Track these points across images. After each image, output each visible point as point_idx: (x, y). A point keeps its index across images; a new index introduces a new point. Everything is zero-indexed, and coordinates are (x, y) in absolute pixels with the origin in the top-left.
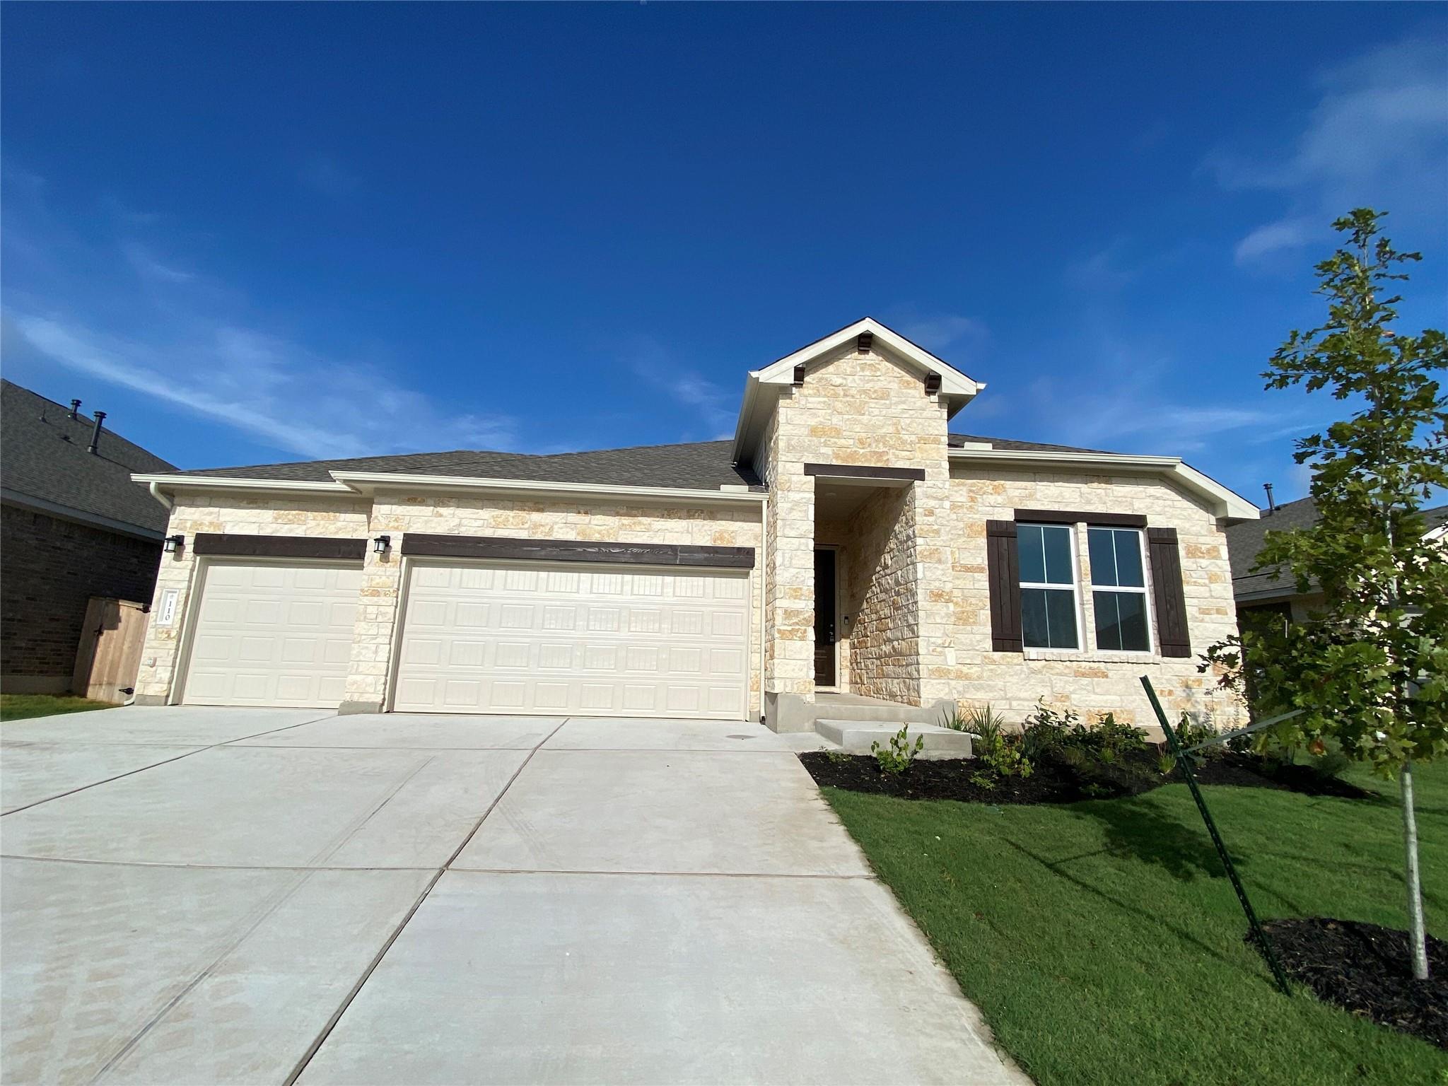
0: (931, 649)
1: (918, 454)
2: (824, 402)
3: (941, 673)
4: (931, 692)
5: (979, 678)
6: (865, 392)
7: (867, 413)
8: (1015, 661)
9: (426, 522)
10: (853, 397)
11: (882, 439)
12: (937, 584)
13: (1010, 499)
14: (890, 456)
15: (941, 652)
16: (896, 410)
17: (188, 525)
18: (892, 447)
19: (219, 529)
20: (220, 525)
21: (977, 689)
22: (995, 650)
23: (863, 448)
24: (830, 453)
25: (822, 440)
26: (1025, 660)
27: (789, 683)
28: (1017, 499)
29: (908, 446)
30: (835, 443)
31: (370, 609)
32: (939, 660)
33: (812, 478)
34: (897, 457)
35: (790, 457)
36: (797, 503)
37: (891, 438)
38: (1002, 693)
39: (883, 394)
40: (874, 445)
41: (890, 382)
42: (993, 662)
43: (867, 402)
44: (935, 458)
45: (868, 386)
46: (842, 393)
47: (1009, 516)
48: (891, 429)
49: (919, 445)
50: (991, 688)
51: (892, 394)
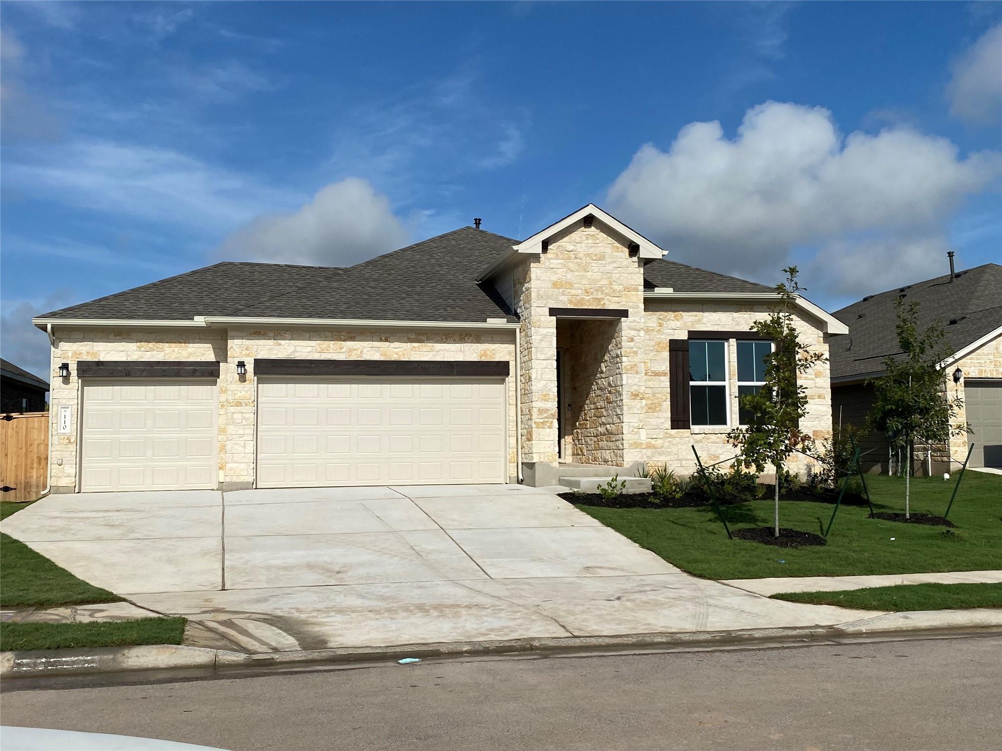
0: (631, 430)
1: (623, 299)
2: (562, 263)
3: (637, 445)
4: (631, 457)
5: (662, 447)
6: (588, 255)
7: (590, 270)
8: (685, 435)
9: (270, 350)
10: (581, 259)
11: (600, 289)
12: (635, 387)
13: (685, 323)
14: (605, 301)
15: (637, 432)
16: (609, 268)
17: (70, 354)
18: (607, 294)
19: (96, 358)
20: (94, 354)
21: (660, 454)
22: (672, 428)
23: (588, 296)
24: (566, 300)
25: (561, 291)
26: (692, 434)
27: (542, 456)
28: (690, 324)
29: (618, 294)
30: (569, 293)
31: (235, 416)
32: (636, 437)
33: (554, 318)
34: (610, 301)
35: (539, 303)
36: (545, 336)
37: (606, 288)
38: (676, 456)
39: (601, 256)
40: (595, 293)
41: (605, 248)
42: (671, 436)
43: (590, 263)
44: (634, 301)
45: (591, 251)
46: (573, 256)
47: (685, 336)
48: (606, 282)
49: (624, 292)
50: (669, 454)
51: (607, 256)
